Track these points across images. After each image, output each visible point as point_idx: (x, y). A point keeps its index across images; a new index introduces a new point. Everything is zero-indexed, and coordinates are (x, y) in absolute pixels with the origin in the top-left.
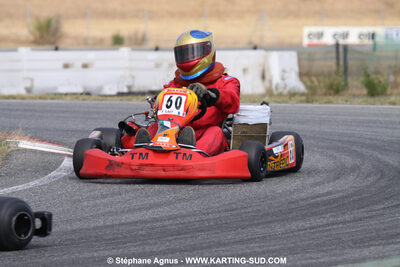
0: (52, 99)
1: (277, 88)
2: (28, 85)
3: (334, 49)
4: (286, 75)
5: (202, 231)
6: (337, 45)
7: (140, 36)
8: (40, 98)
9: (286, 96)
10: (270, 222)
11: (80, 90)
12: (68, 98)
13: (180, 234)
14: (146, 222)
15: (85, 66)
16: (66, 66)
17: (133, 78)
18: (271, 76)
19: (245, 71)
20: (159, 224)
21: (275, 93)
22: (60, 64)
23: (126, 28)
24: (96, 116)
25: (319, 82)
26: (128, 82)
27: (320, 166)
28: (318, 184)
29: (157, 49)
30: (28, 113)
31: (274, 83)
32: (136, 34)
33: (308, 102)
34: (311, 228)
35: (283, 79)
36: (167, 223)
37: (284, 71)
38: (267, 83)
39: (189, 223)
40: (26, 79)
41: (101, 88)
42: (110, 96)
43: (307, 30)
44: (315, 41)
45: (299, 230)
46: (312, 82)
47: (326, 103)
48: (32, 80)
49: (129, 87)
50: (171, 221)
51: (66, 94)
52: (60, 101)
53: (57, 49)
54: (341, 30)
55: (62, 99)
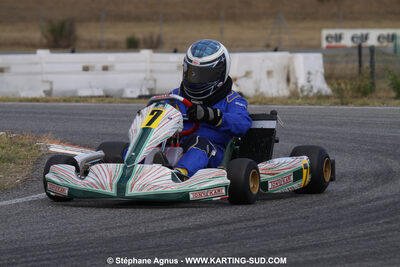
0: (77, 101)
1: (302, 91)
2: (48, 88)
3: (356, 52)
4: (312, 77)
5: (250, 238)
6: (360, 47)
7: (155, 38)
8: (65, 101)
9: (313, 98)
10: (320, 229)
11: (101, 93)
12: (93, 100)
13: (227, 242)
14: (190, 229)
15: (105, 69)
16: (86, 69)
17: (155, 81)
18: (297, 79)
19: (269, 73)
20: (203, 231)
21: (301, 95)
22: (80, 67)
23: (140, 31)
24: (125, 119)
25: (346, 84)
26: (151, 84)
27: (366, 169)
28: (366, 189)
29: (175, 51)
30: (54, 116)
31: (300, 85)
32: (151, 37)
33: (342, 104)
34: (364, 236)
35: (309, 82)
36: (211, 230)
37: (309, 73)
38: (292, 86)
39: (235, 229)
40: (44, 82)
41: (122, 91)
42: (133, 99)
43: (325, 33)
44: (334, 44)
45: (352, 237)
46: (339, 84)
47: (362, 105)
48: (51, 83)
49: (150, 90)
50: (216, 229)
51: (92, 97)
52: (86, 104)
53: (73, 52)
54: (359, 32)
55: (87, 101)
